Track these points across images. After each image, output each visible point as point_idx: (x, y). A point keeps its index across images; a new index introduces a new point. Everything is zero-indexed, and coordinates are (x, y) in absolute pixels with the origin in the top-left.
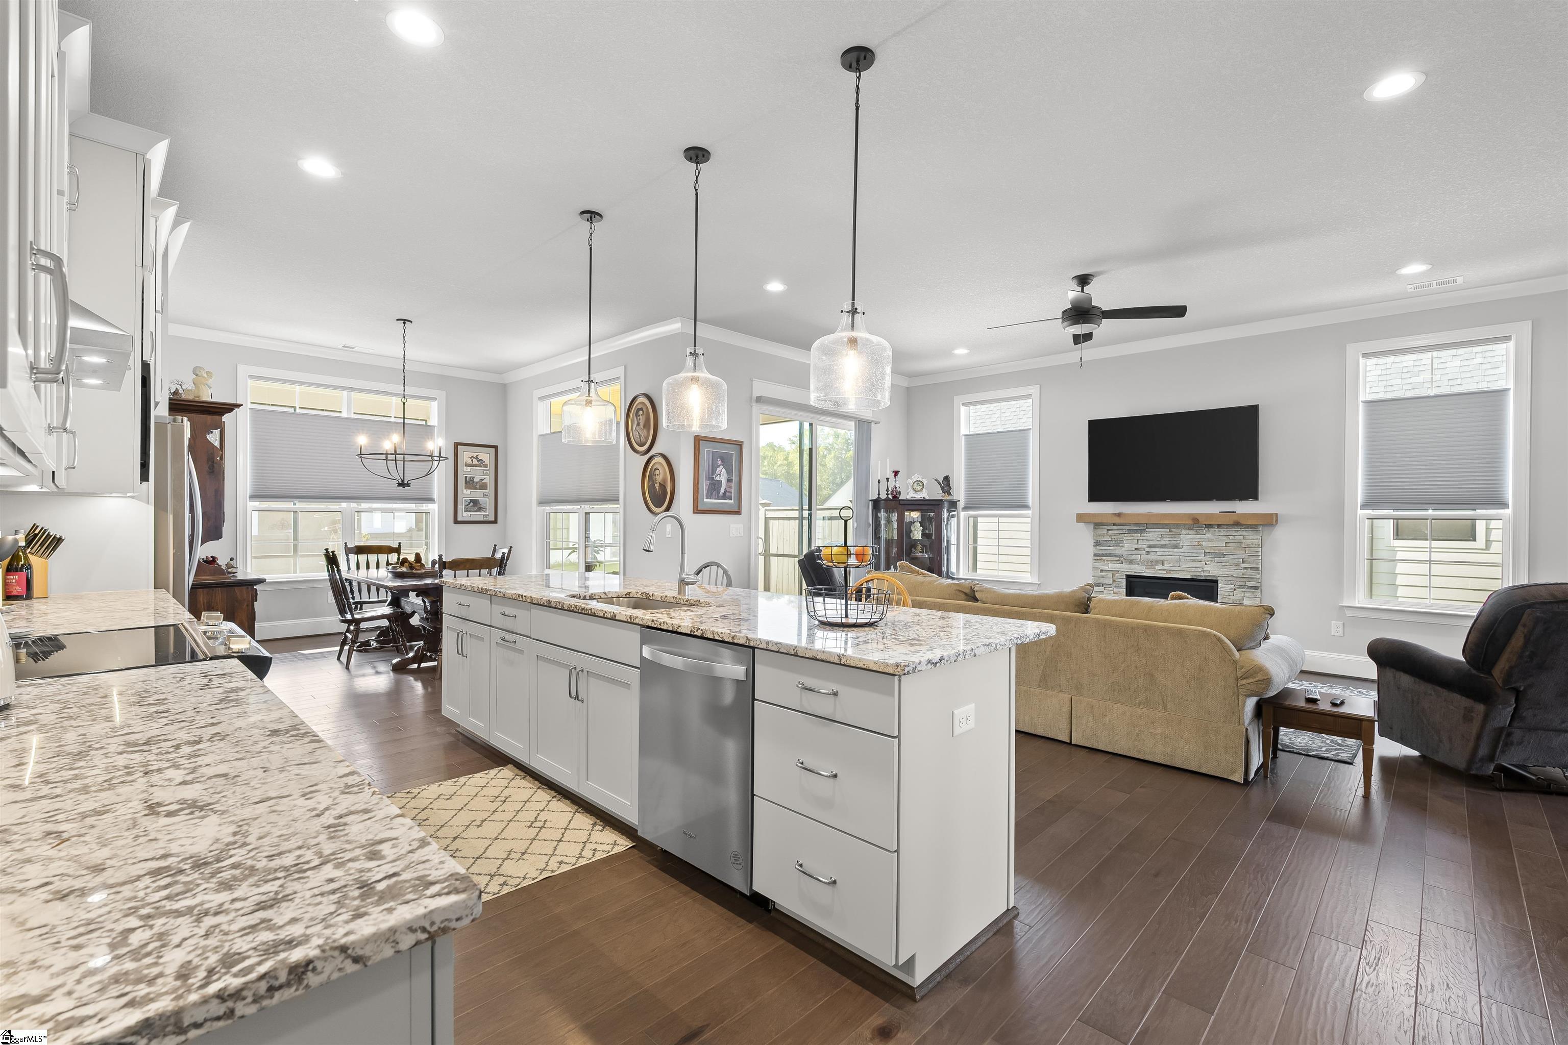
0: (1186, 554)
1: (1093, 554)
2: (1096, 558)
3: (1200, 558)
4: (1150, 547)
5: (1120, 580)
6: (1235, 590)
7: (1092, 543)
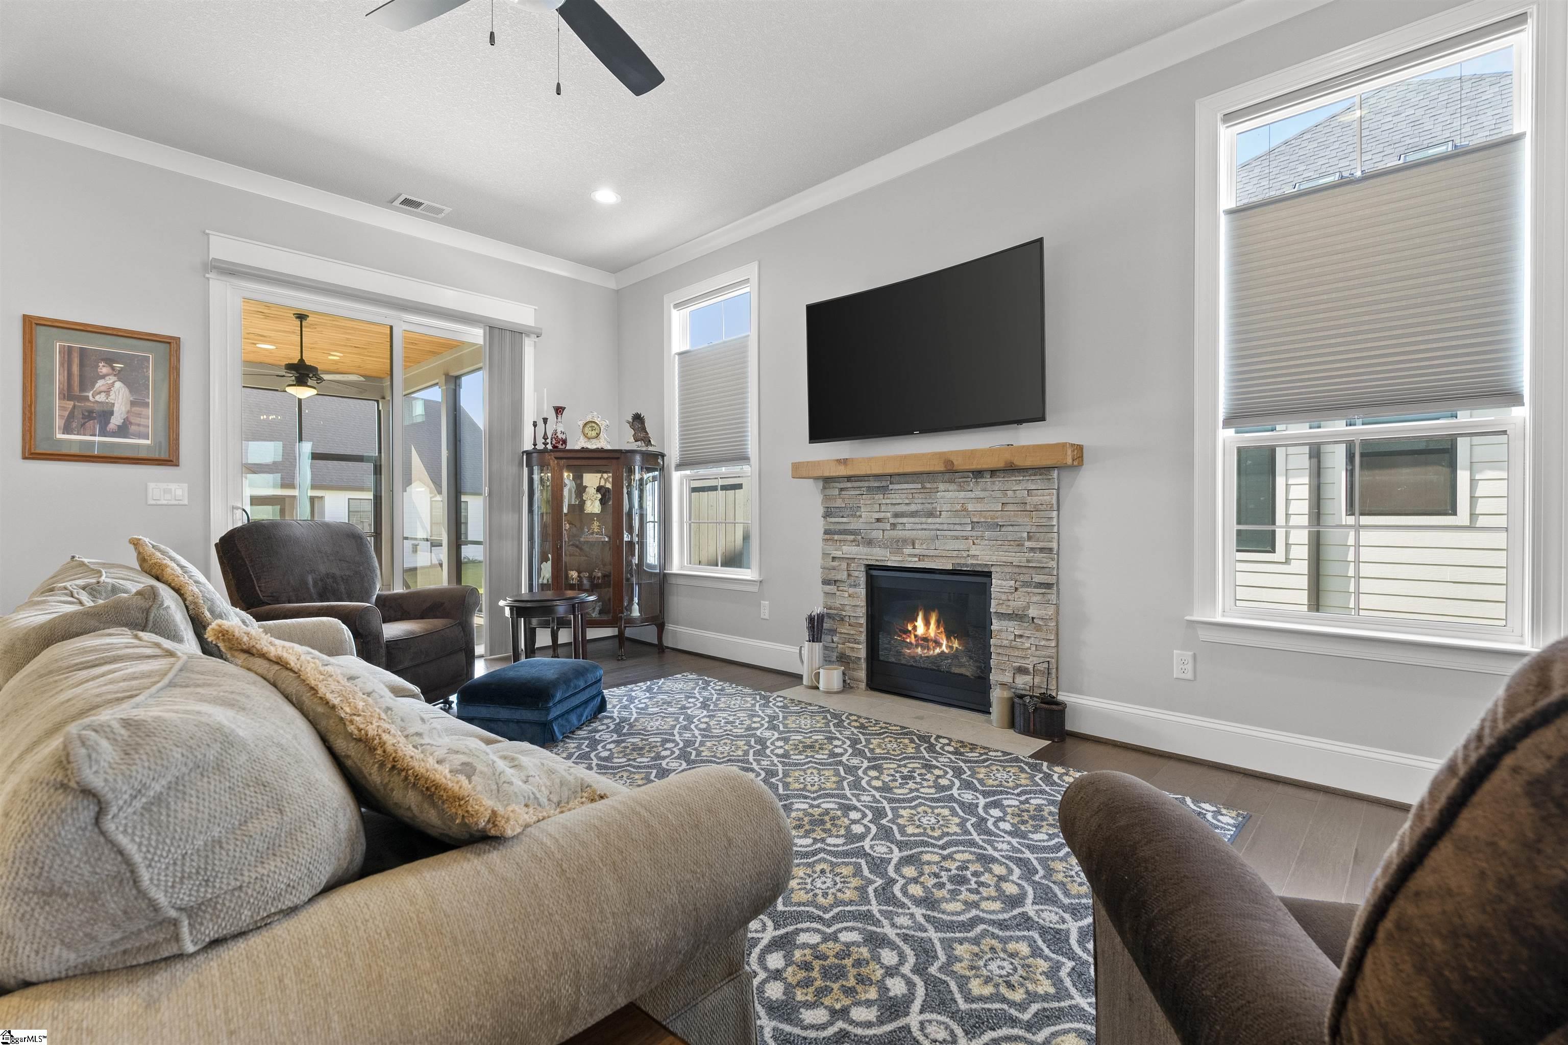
0: (945, 527)
1: (822, 531)
2: (828, 537)
3: (964, 534)
4: (896, 515)
5: (856, 574)
6: (1016, 589)
7: (821, 511)
